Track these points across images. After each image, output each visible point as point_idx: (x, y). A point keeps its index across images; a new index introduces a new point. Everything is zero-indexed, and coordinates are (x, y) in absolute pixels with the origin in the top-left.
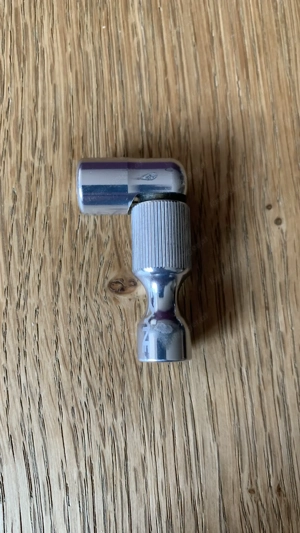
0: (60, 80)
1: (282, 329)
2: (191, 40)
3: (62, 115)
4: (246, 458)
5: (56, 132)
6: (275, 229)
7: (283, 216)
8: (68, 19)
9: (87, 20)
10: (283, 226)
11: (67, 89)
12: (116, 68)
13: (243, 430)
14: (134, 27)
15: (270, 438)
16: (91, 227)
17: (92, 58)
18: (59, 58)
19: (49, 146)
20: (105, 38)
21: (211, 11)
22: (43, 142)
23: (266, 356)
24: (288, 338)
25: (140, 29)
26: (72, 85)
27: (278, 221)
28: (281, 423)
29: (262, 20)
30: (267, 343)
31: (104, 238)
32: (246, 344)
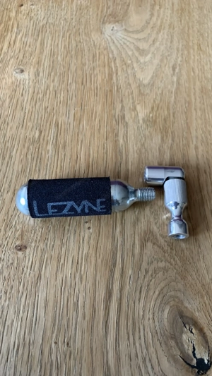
0: (16, 168)
1: (82, 273)
2: (69, 157)
3: (14, 180)
4: (56, 327)
5: (10, 186)
6: (87, 231)
7: (91, 227)
8: (24, 146)
9: (31, 147)
10: (91, 230)
11: (18, 171)
12: (38, 165)
13: (58, 314)
14: (49, 151)
15: (68, 320)
16: (14, 223)
17: (30, 160)
18: (17, 159)
19: (6, 191)
20: (36, 154)
21: (79, 147)
22: (4, 190)
23: (73, 284)
24: (84, 277)
25: (50, 151)
26: (20, 170)
27: (89, 228)
28: (75, 313)
29: (98, 152)
30: (75, 278)
31: (18, 228)
32: (66, 277)
